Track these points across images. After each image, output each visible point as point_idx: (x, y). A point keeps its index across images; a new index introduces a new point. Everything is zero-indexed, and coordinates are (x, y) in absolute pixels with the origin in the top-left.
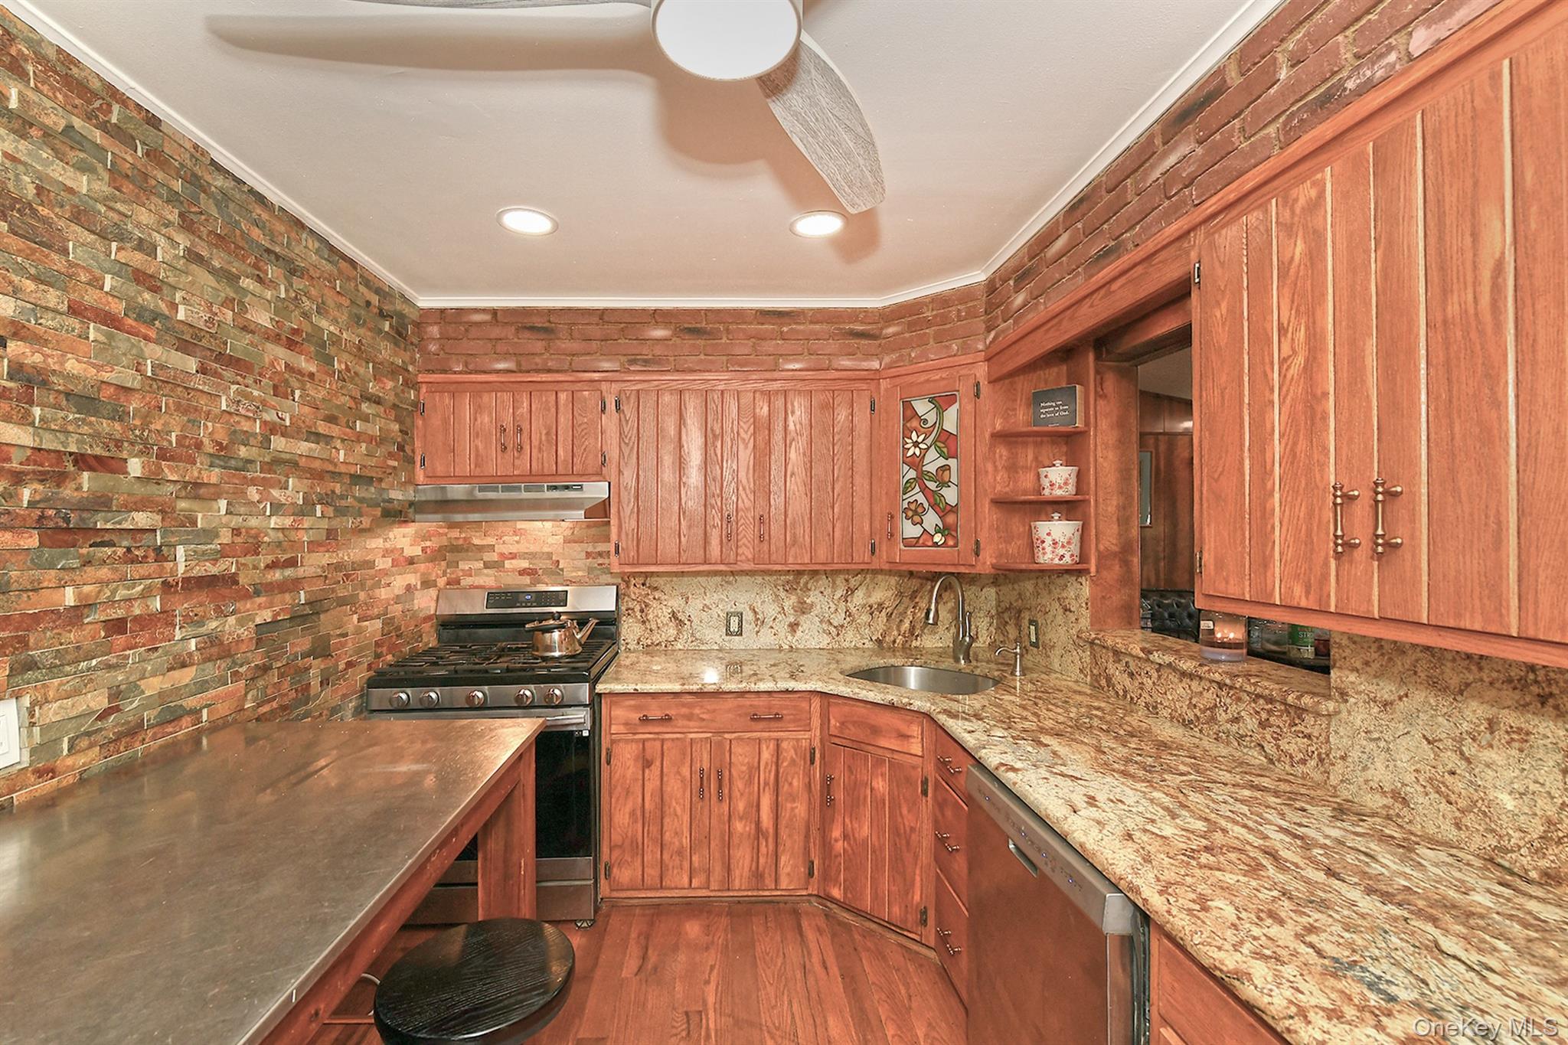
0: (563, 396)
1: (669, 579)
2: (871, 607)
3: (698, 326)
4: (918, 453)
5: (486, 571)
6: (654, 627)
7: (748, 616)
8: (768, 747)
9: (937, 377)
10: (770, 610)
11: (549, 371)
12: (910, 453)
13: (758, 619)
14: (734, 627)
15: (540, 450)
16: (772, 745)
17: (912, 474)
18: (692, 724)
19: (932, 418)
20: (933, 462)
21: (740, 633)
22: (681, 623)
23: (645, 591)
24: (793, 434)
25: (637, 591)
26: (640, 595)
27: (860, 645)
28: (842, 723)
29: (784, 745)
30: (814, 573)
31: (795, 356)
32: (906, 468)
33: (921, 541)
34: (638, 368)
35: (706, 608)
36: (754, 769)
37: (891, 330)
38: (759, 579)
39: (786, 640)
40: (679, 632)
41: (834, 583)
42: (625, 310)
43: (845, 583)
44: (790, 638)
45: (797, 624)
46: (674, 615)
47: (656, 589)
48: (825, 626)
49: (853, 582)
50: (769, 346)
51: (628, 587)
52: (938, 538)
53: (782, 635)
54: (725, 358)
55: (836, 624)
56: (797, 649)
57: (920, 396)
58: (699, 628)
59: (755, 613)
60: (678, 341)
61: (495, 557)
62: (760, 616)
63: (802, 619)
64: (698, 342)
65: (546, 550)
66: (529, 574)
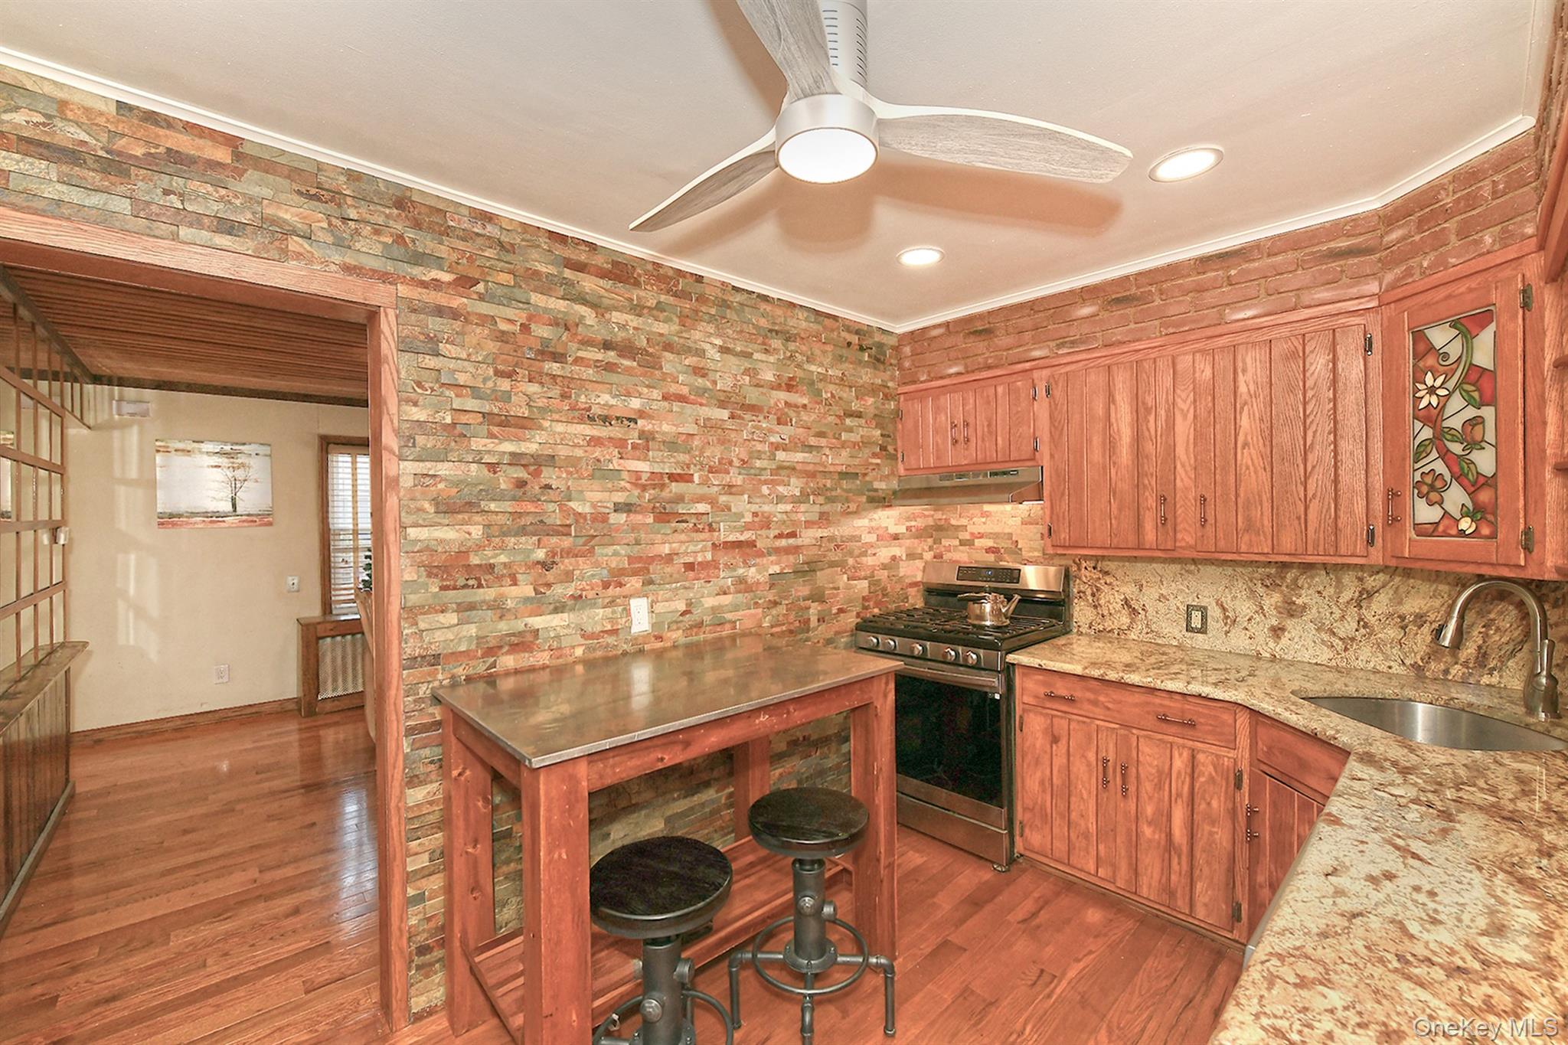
0: (1000, 390)
1: (1121, 564)
2: (1402, 618)
3: (1127, 293)
4: (1435, 404)
5: (960, 548)
6: (1106, 613)
7: (1214, 612)
8: (1181, 755)
9: (1463, 289)
10: (1244, 608)
11: (989, 367)
12: (1423, 404)
13: (1227, 617)
14: (1196, 622)
15: (983, 440)
16: (1186, 754)
17: (1427, 433)
18: (1097, 710)
19: (1455, 350)
20: (1458, 413)
21: (1203, 630)
22: (1134, 612)
23: (1096, 575)
24: (1245, 397)
25: (1088, 574)
26: (1092, 578)
27: (1383, 668)
28: (1270, 748)
29: (1201, 757)
30: (1307, 567)
31: (1247, 300)
32: (1418, 425)
33: (1441, 528)
34: (1066, 350)
35: (1162, 598)
36: (1164, 776)
37: (1394, 236)
38: (1229, 571)
39: (1268, 647)
40: (1133, 621)
41: (1339, 581)
43: (1356, 583)
44: (1272, 644)
45: (1283, 629)
46: (1126, 602)
47: (1107, 573)
48: (1325, 637)
49: (1371, 582)
50: (1210, 298)
51: (1079, 569)
52: (1466, 524)
53: (1261, 639)
54: (1158, 323)
55: (1342, 635)
56: (1281, 660)
57: (1437, 322)
58: (1155, 620)
59: (1224, 609)
60: (1107, 314)
61: (967, 536)
62: (1230, 614)
63: (1289, 623)
64: (1127, 311)
65: (1007, 531)
66: (993, 552)
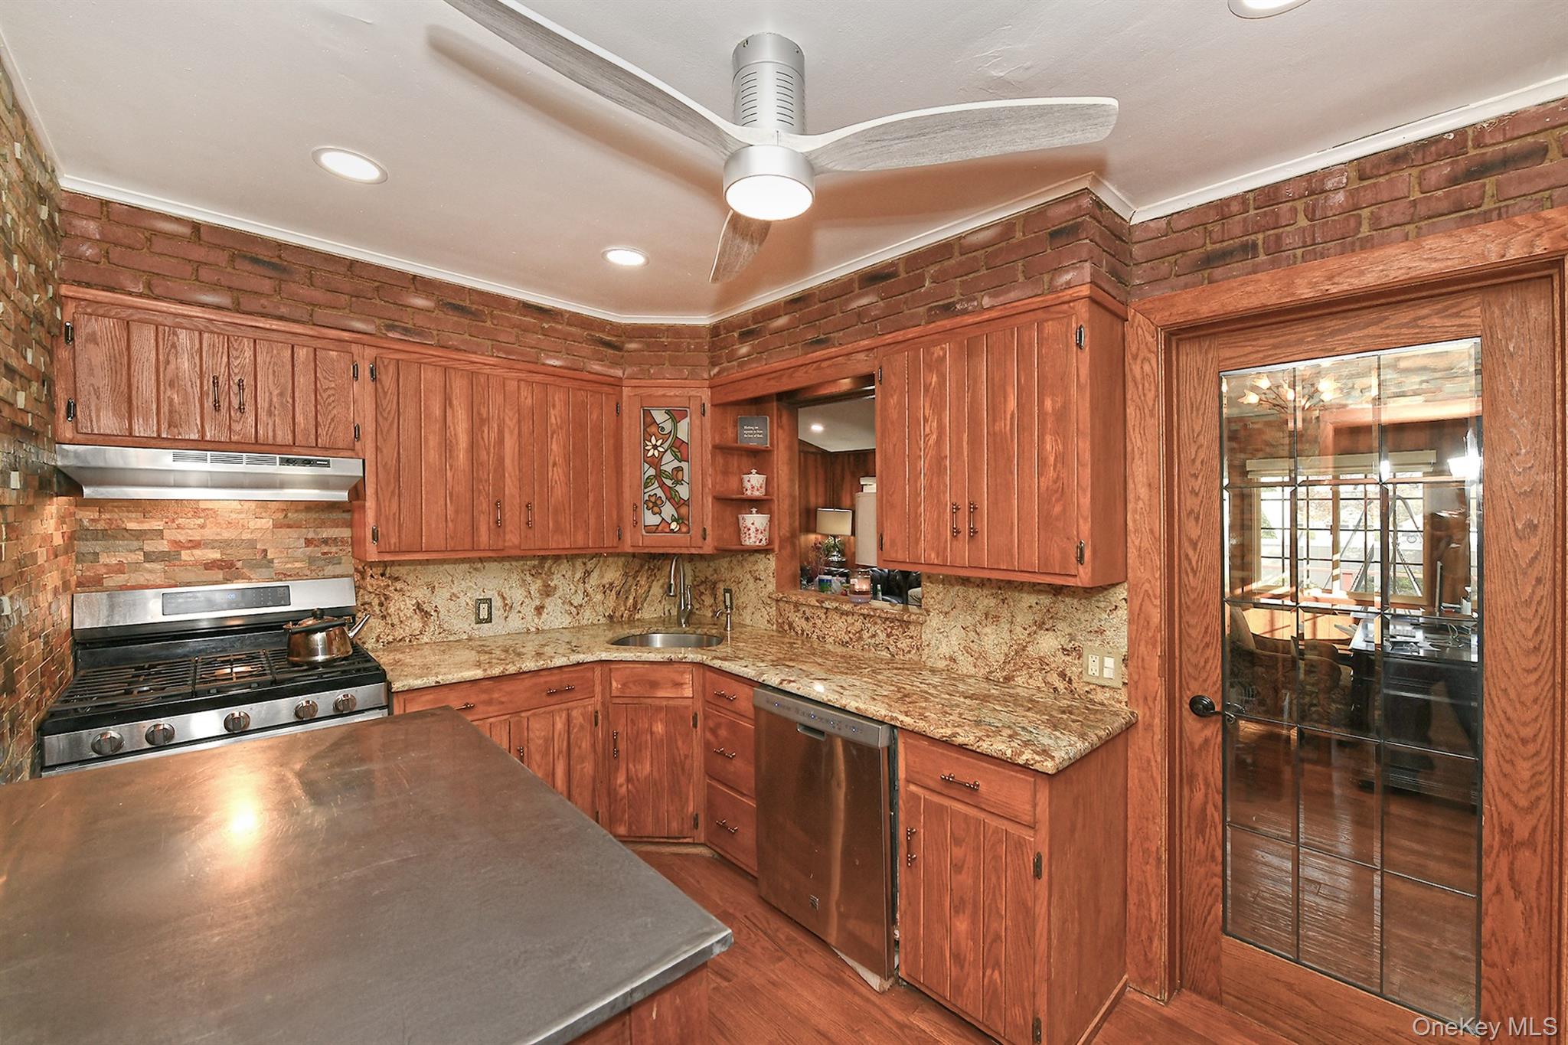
0: (302, 353)
1: (412, 568)
2: (604, 586)
3: (462, 303)
4: (657, 455)
5: (147, 565)
6: (396, 621)
7: (497, 603)
8: (561, 717)
9: (672, 394)
10: (517, 595)
11: (281, 318)
12: (650, 454)
13: (506, 605)
14: (484, 614)
15: (270, 413)
16: (564, 715)
17: (652, 472)
18: (491, 709)
19: (668, 426)
20: (669, 463)
21: (489, 620)
22: (427, 614)
23: (386, 581)
24: (554, 426)
25: (375, 583)
26: (379, 586)
27: (595, 622)
28: (624, 685)
29: (575, 713)
30: (557, 558)
31: (555, 352)
32: (647, 466)
33: (660, 528)
34: (397, 336)
35: (453, 597)
36: (549, 741)
37: (633, 346)
38: (507, 565)
39: (533, 623)
40: (425, 624)
41: (574, 566)
42: (379, 268)
43: (583, 567)
44: (536, 620)
45: (543, 607)
46: (419, 607)
47: (397, 579)
48: (567, 607)
49: (590, 565)
50: (532, 339)
51: (363, 578)
52: (674, 526)
53: (529, 619)
54: (489, 343)
55: (576, 604)
56: (543, 630)
57: (658, 408)
58: (447, 619)
59: (504, 599)
60: (441, 315)
61: (163, 546)
62: (508, 602)
63: (547, 601)
64: (462, 320)
65: (246, 536)
66: (221, 568)
